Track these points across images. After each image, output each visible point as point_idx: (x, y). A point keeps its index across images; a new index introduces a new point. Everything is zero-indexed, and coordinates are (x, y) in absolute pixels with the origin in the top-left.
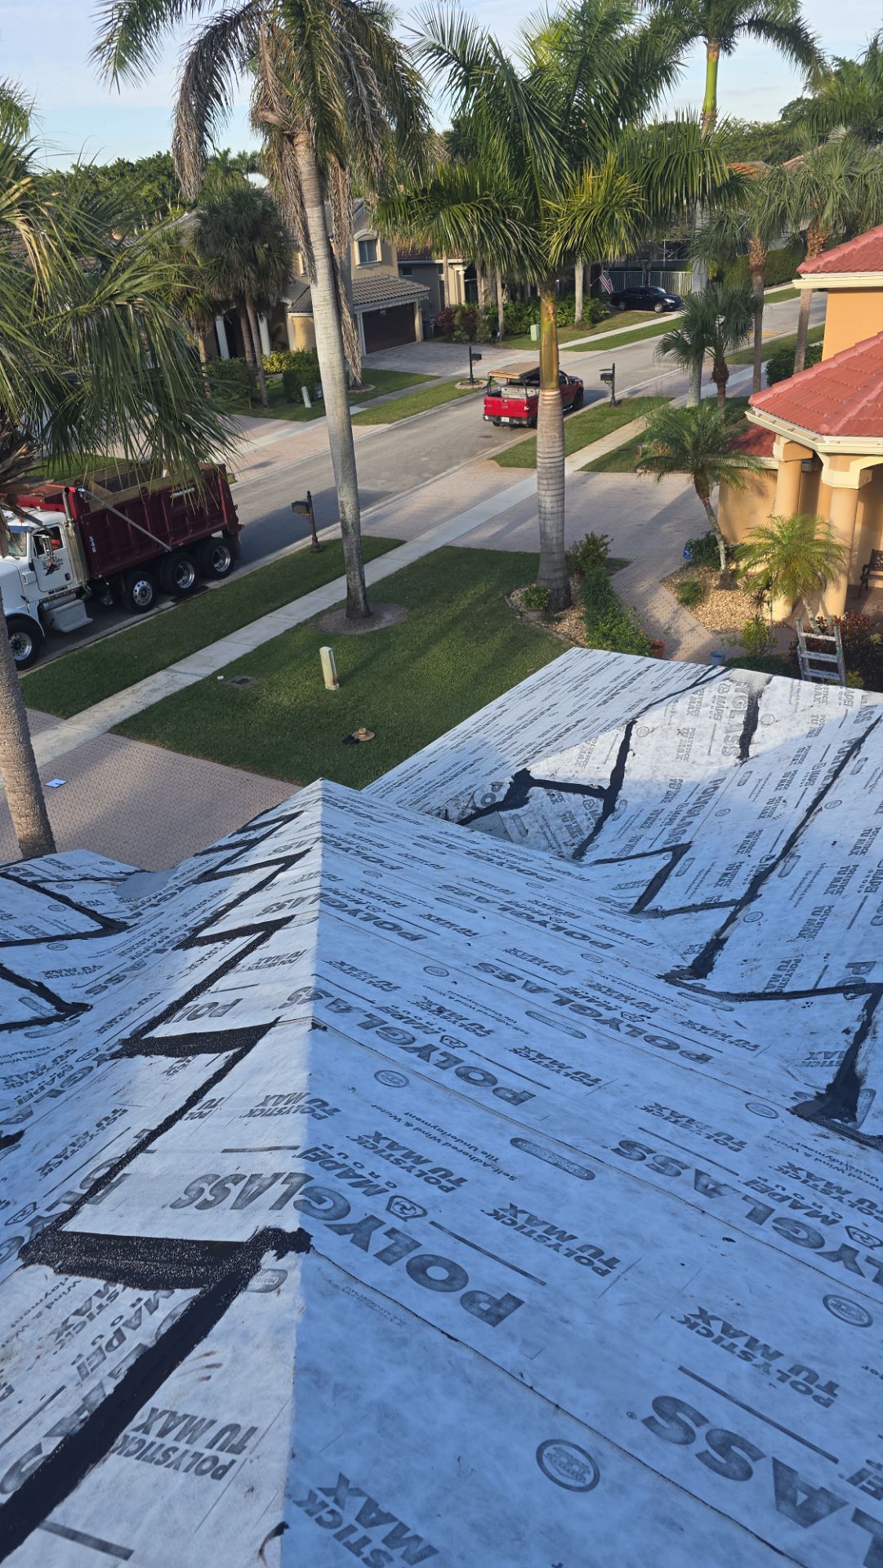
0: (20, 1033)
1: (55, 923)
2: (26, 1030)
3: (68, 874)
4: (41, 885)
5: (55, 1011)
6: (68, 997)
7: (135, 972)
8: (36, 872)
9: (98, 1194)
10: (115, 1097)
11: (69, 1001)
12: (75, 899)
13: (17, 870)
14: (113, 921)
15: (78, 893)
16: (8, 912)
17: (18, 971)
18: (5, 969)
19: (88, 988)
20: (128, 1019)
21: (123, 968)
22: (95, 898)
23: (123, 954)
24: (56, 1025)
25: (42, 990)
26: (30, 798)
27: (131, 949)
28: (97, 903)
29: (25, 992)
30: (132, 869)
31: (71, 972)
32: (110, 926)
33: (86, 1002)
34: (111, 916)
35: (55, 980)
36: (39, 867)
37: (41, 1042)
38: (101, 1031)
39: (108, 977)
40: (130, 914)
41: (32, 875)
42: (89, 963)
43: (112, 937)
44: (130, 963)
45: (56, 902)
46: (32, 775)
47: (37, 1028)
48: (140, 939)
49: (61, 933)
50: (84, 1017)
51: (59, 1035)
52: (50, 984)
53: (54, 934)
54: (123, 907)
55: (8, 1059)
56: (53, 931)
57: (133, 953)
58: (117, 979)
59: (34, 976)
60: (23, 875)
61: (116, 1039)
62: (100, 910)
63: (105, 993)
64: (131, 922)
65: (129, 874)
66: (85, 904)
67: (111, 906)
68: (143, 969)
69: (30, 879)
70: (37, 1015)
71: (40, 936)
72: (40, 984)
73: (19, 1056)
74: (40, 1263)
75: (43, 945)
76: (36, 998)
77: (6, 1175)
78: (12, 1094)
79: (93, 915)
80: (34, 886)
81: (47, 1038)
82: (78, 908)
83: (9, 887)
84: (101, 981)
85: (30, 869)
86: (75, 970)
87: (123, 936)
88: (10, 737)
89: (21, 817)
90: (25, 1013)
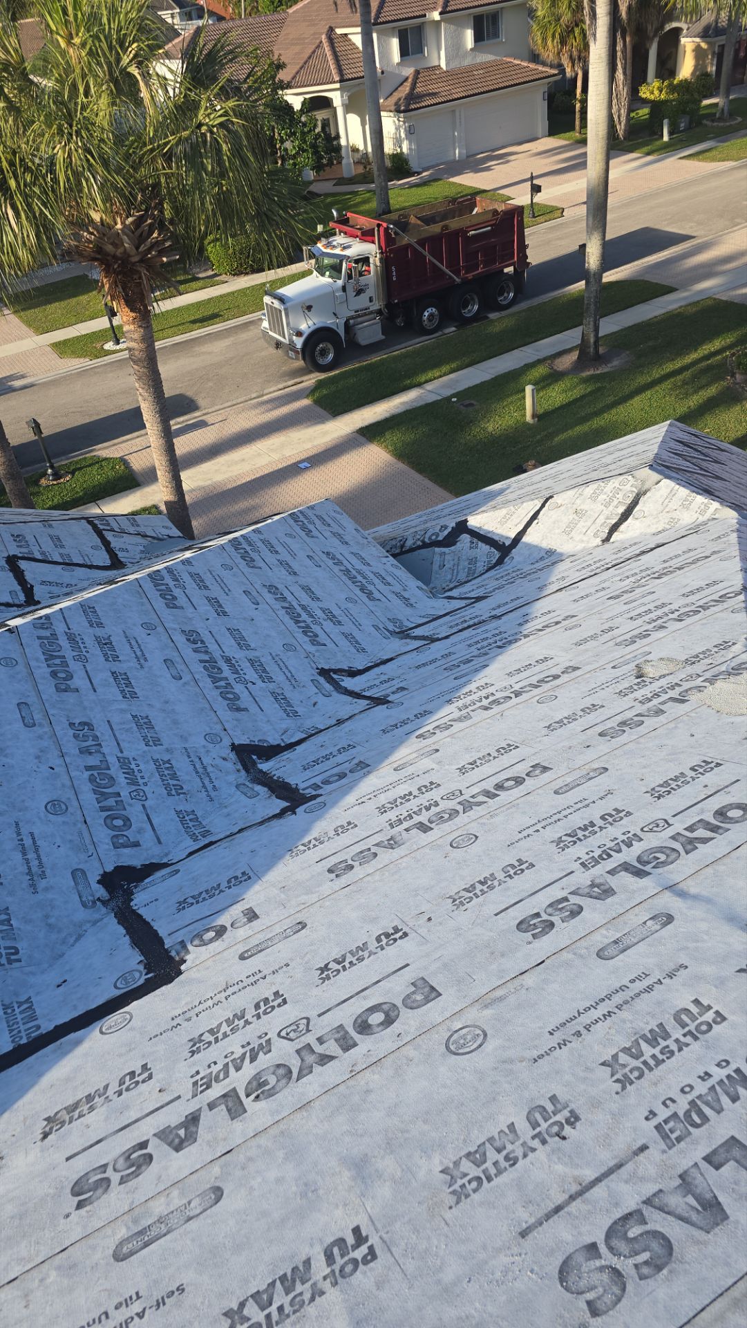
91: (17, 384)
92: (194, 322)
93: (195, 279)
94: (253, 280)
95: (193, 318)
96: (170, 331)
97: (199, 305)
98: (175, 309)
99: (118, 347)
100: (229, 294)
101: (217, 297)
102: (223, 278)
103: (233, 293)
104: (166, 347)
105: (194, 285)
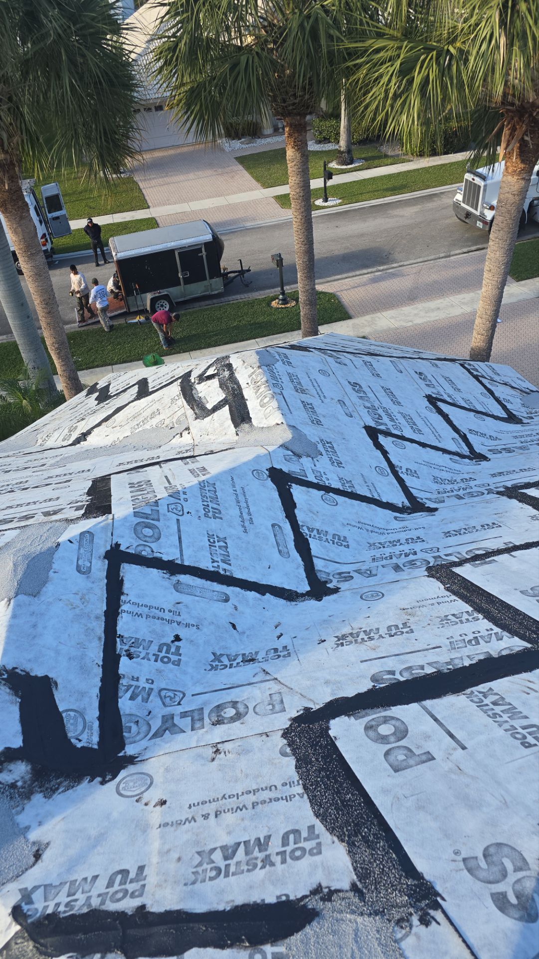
0: (447, 456)
1: (482, 403)
2: (451, 456)
3: (496, 378)
4: (480, 379)
5: (468, 453)
6: (478, 449)
7: (521, 451)
8: (480, 370)
9: (477, 562)
10: (495, 516)
11: (478, 451)
12: (497, 394)
13: (470, 365)
14: (514, 415)
15: (500, 391)
16: (459, 387)
17: (455, 423)
18: (449, 418)
19: (490, 448)
20: (511, 476)
21: (514, 445)
22: (508, 398)
23: (516, 437)
24: (467, 460)
25: (465, 438)
26: (489, 325)
27: (522, 437)
28: (508, 401)
29: (456, 436)
30: (535, 389)
31: (483, 435)
32: (511, 418)
33: (487, 455)
34: (514, 412)
35: (473, 436)
36: (481, 367)
37: (457, 467)
38: (494, 475)
39: (504, 447)
40: (526, 416)
41: (477, 371)
42: (494, 435)
43: (511, 425)
44: (519, 445)
45: (485, 391)
46: (496, 310)
47: (457, 458)
48: (529, 433)
49: (484, 411)
50: (484, 463)
51: (467, 467)
52: (469, 436)
53: (479, 410)
54: (523, 409)
55: (438, 467)
56: (480, 408)
57: (523, 440)
58: (509, 451)
59: (463, 429)
60: (472, 369)
61: (502, 484)
62: (509, 406)
63: (499, 455)
64: (525, 421)
65: (532, 391)
66: (501, 399)
67: (516, 406)
68: (526, 451)
69: (475, 373)
70: (459, 450)
71: (472, 408)
72: (465, 435)
73: (444, 468)
74: (438, 579)
75: (472, 414)
76: (460, 441)
77: (425, 526)
78: (435, 487)
79: (504, 407)
80: (476, 378)
81: (461, 466)
82: (497, 400)
83: (463, 373)
84: (499, 448)
85: (477, 367)
86: (485, 435)
87: (518, 427)
88: (494, 283)
89: (479, 334)
90: (453, 447)
91: (249, 224)
92: (387, 190)
93: (386, 156)
94: (434, 161)
95: (385, 187)
96: (367, 196)
97: (390, 177)
98: (371, 178)
99: (326, 204)
100: (415, 170)
101: (405, 172)
102: (410, 157)
103: (418, 170)
104: (364, 208)
105: (385, 161)
